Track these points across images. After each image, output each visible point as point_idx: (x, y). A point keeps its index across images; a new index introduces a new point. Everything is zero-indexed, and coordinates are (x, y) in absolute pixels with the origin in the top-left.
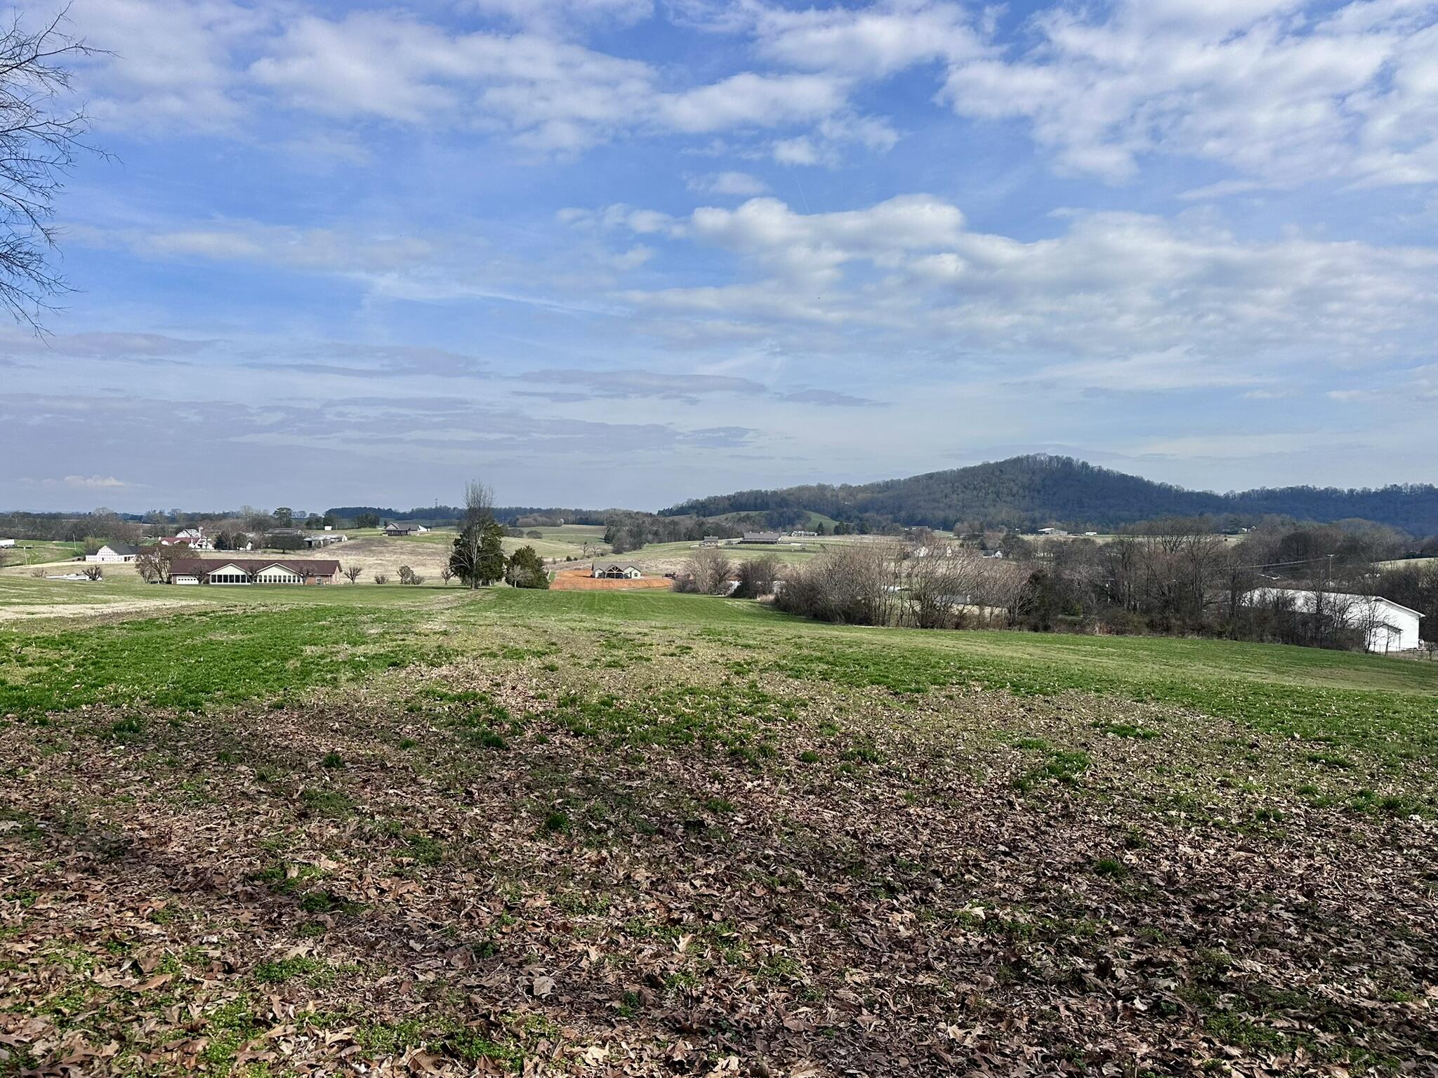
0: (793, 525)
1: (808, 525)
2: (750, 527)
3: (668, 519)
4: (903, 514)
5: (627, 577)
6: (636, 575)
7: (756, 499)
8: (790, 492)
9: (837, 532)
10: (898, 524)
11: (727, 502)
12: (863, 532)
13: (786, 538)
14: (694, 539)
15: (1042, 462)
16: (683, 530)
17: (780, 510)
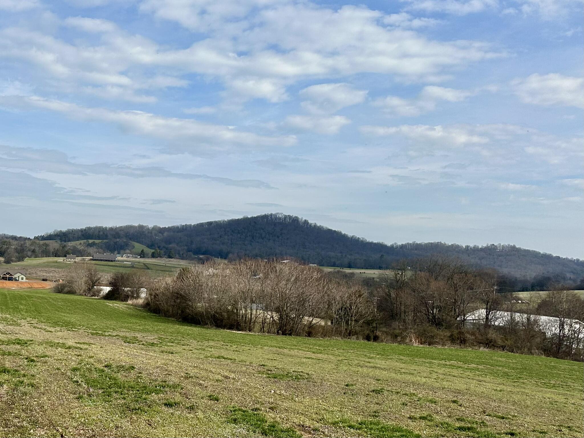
0: (125, 250)
1: (134, 250)
2: (95, 250)
3: (42, 242)
4: (194, 246)
5: (16, 280)
6: (22, 278)
7: (99, 232)
8: (121, 229)
9: (153, 256)
10: (191, 253)
11: (80, 233)
12: (170, 257)
13: (119, 258)
14: (59, 256)
15: (280, 219)
16: (52, 250)
17: (115, 240)
